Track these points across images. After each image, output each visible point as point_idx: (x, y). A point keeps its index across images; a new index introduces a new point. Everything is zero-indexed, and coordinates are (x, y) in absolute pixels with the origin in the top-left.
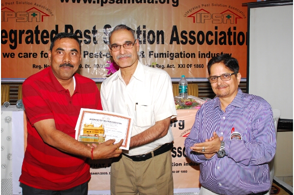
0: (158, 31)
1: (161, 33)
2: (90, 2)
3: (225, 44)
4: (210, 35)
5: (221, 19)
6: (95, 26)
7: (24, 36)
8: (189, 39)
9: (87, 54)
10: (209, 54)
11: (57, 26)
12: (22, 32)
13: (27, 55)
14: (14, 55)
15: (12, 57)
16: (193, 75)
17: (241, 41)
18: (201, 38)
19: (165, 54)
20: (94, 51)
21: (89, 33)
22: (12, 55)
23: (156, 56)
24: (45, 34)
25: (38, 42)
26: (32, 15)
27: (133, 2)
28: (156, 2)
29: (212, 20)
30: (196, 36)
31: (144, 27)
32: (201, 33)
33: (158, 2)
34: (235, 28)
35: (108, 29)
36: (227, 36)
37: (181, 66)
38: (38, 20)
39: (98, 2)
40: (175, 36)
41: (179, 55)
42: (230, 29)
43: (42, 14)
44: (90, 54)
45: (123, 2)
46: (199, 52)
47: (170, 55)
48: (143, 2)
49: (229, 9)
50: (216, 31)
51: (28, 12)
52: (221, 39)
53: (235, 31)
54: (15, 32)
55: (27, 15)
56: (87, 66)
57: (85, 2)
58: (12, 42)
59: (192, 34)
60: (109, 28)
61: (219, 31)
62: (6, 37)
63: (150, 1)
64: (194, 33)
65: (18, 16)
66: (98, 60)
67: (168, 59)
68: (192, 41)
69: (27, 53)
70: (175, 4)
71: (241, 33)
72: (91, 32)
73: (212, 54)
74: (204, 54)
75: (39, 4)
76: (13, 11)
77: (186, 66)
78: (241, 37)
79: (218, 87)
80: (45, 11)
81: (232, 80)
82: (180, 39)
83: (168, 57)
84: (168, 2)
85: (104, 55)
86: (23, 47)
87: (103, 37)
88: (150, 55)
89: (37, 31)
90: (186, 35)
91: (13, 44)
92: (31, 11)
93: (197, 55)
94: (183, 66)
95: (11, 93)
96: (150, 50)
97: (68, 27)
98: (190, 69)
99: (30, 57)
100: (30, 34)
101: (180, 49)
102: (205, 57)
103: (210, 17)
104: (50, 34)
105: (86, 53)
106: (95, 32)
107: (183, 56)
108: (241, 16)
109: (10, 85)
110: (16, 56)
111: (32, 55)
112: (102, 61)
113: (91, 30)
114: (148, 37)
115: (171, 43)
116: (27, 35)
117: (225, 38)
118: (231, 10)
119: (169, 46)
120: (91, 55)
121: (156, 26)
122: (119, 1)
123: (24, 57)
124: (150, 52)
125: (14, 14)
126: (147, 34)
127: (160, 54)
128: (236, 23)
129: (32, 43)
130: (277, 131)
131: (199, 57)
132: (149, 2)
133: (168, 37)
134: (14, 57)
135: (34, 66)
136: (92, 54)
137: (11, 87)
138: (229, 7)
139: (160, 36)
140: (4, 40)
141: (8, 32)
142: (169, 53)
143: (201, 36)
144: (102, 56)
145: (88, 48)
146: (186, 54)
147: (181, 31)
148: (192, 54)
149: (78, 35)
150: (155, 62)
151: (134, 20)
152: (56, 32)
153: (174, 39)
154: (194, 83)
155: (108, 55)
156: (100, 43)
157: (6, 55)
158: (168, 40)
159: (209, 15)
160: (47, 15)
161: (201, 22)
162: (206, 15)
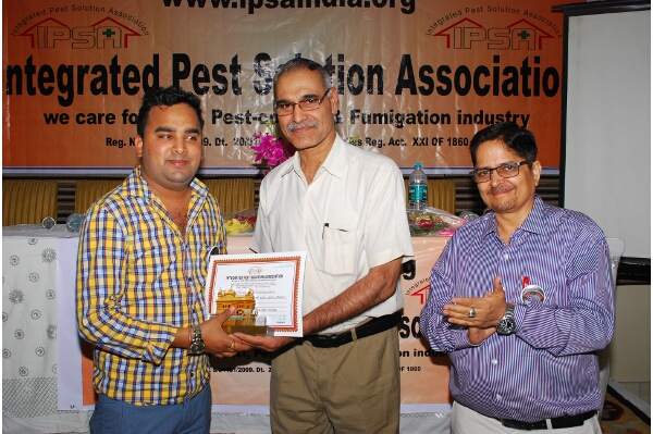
0: (370, 67)
1: (376, 70)
2: (225, 5)
3: (516, 94)
4: (482, 75)
5: (506, 40)
6: (236, 56)
7: (88, 78)
8: (437, 83)
9: (220, 117)
10: (481, 115)
11: (156, 57)
12: (83, 70)
13: (94, 119)
14: (67, 117)
15: (62, 122)
16: (445, 161)
17: (550, 87)
18: (463, 80)
19: (386, 115)
20: (234, 109)
21: (224, 70)
22: (64, 119)
23: (366, 120)
24: (131, 75)
25: (116, 91)
26: (104, 33)
27: (317, 5)
28: (367, 5)
29: (487, 41)
30: (451, 77)
31: (341, 58)
32: (463, 69)
33: (371, 3)
34: (537, 60)
35: (263, 63)
36: (520, 78)
37: (419, 142)
38: (117, 44)
39: (243, 6)
40: (406, 77)
41: (415, 118)
42: (525, 62)
43: (125, 31)
44: (226, 115)
45: (296, 4)
46: (460, 111)
47: (397, 118)
48: (338, 3)
49: (525, 17)
50: (496, 65)
51: (96, 27)
52: (506, 83)
53: (537, 66)
54: (69, 70)
55: (95, 34)
56: (219, 141)
57: (215, 5)
58: (63, 92)
59: (444, 73)
60: (265, 60)
61: (502, 66)
62: (51, 79)
63: (354, 2)
64: (448, 71)
65: (76, 36)
66: (242, 129)
67: (392, 127)
68: (444, 87)
69: (94, 116)
70: (408, 8)
71: (551, 71)
72: (228, 69)
73: (487, 116)
74: (470, 116)
75: (119, 10)
76: (65, 26)
77: (430, 141)
78: (551, 78)
79: (493, 191)
80: (132, 25)
81: (521, 175)
82: (419, 83)
83: (391, 121)
84: (392, 5)
85: (254, 119)
86: (87, 102)
87: (252, 79)
88: (353, 118)
89: (115, 68)
90: (430, 75)
91: (65, 96)
92: (103, 24)
93: (454, 119)
94: (424, 142)
95: (60, 197)
96: (353, 108)
97: (179, 58)
98: (438, 147)
99: (100, 123)
100: (99, 74)
101: (418, 105)
102: (470, 123)
103: (482, 36)
104: (141, 73)
105: (217, 114)
106: (235, 68)
107: (423, 119)
108: (552, 33)
109: (59, 181)
110: (72, 120)
111: (104, 119)
112: (251, 131)
113: (228, 64)
114: (349, 80)
115: (398, 92)
116: (95, 76)
117: (514, 80)
118: (528, 19)
119: (393, 99)
120: (228, 119)
121: (367, 55)
122: (288, 3)
123: (89, 123)
124: (352, 112)
125: (67, 31)
126: (346, 72)
127: (375, 116)
128: (540, 48)
129: (105, 93)
130: (618, 284)
131: (459, 123)
132: (351, 5)
133: (391, 78)
134: (66, 123)
135: (109, 141)
136: (231, 115)
137: (60, 186)
138: (526, 13)
139: (375, 77)
140: (46, 86)
141: (55, 70)
142: (395, 113)
143: (463, 77)
144: (251, 120)
145: (220, 103)
146: (429, 115)
147: (420, 66)
148: (443, 116)
149: (201, 75)
150: (363, 134)
151: (318, 43)
152: (154, 69)
153: (405, 83)
154: (446, 177)
155: (264, 119)
156: (247, 92)
157: (50, 119)
158: (390, 85)
159: (482, 31)
160: (136, 34)
161: (462, 46)
162: (475, 30)
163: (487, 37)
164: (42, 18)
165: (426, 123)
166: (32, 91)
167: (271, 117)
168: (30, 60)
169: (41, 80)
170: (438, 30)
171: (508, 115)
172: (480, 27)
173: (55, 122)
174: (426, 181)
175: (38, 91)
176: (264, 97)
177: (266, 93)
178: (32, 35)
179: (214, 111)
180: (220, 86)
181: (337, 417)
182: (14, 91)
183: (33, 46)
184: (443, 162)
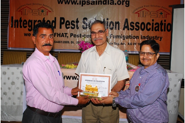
0: (116, 22)
1: (118, 23)
2: (75, 4)
3: (159, 31)
4: (149, 25)
5: (156, 15)
6: (78, 18)
7: (36, 23)
8: (135, 27)
9: (72, 35)
10: (148, 37)
11: (55, 18)
12: (35, 21)
14: (30, 34)
15: (29, 36)
17: (169, 29)
18: (143, 26)
19: (120, 36)
20: (77, 33)
21: (74, 22)
23: (114, 37)
26: (41, 11)
27: (101, 4)
28: (116, 4)
29: (150, 15)
30: (139, 25)
31: (108, 19)
32: (143, 23)
33: (117, 4)
34: (165, 21)
35: (85, 20)
36: (160, 26)
37: (129, 44)
38: (45, 14)
39: (80, 4)
40: (126, 25)
41: (128, 37)
42: (162, 21)
43: (47, 11)
44: (74, 35)
45: (95, 4)
46: (142, 35)
47: (123, 37)
48: (107, 4)
50: (153, 22)
51: (39, 9)
52: (156, 27)
53: (165, 22)
54: (31, 21)
55: (39, 11)
56: (72, 42)
57: (72, 4)
58: (29, 27)
59: (137, 24)
61: (154, 23)
62: (26, 24)
63: (112, 3)
64: (139, 24)
65: (33, 12)
66: (79, 39)
67: (122, 40)
68: (137, 28)
70: (127, 5)
71: (169, 24)
72: (75, 22)
73: (150, 37)
74: (145, 37)
75: (46, 5)
76: (31, 9)
77: (133, 44)
78: (169, 26)
80: (49, 9)
82: (130, 27)
84: (123, 4)
87: (82, 25)
88: (110, 36)
89: (44, 21)
90: (133, 25)
91: (30, 28)
92: (41, 9)
93: (140, 37)
96: (111, 34)
97: (62, 18)
98: (135, 46)
101: (129, 33)
102: (145, 39)
103: (149, 14)
104: (51, 22)
106: (77, 22)
107: (131, 37)
108: (169, 13)
109: (29, 52)
110: (32, 35)
113: (75, 20)
114: (110, 26)
115: (124, 29)
117: (158, 27)
118: (163, 9)
119: (122, 31)
120: (75, 36)
121: (115, 18)
125: (31, 10)
126: (109, 23)
127: (117, 36)
128: (166, 17)
131: (141, 39)
133: (122, 25)
136: (76, 35)
138: (162, 7)
139: (117, 25)
140: (25, 25)
141: (28, 21)
142: (123, 35)
143: (143, 25)
144: (81, 36)
145: (73, 31)
146: (133, 36)
147: (130, 22)
148: (137, 37)
149: (68, 23)
150: (113, 41)
151: (101, 15)
152: (55, 21)
153: (126, 27)
154: (137, 54)
155: (85, 36)
156: (81, 28)
157: (26, 35)
158: (121, 27)
159: (149, 12)
160: (50, 12)
161: (143, 16)
162: (147, 12)
163: (150, 14)
164: (25, 7)
165: (132, 38)
166: (21, 27)
167: (87, 36)
168: (21, 18)
169: (24, 24)
170: (136, 12)
171: (156, 37)
172: (148, 11)
173: (27, 36)
174: (128, 55)
175: (23, 27)
176: (85, 30)
177: (86, 29)
178: (22, 12)
179: (71, 34)
180: (73, 27)
181: (102, 121)
182: (16, 27)
183: (22, 14)
184: (136, 50)
